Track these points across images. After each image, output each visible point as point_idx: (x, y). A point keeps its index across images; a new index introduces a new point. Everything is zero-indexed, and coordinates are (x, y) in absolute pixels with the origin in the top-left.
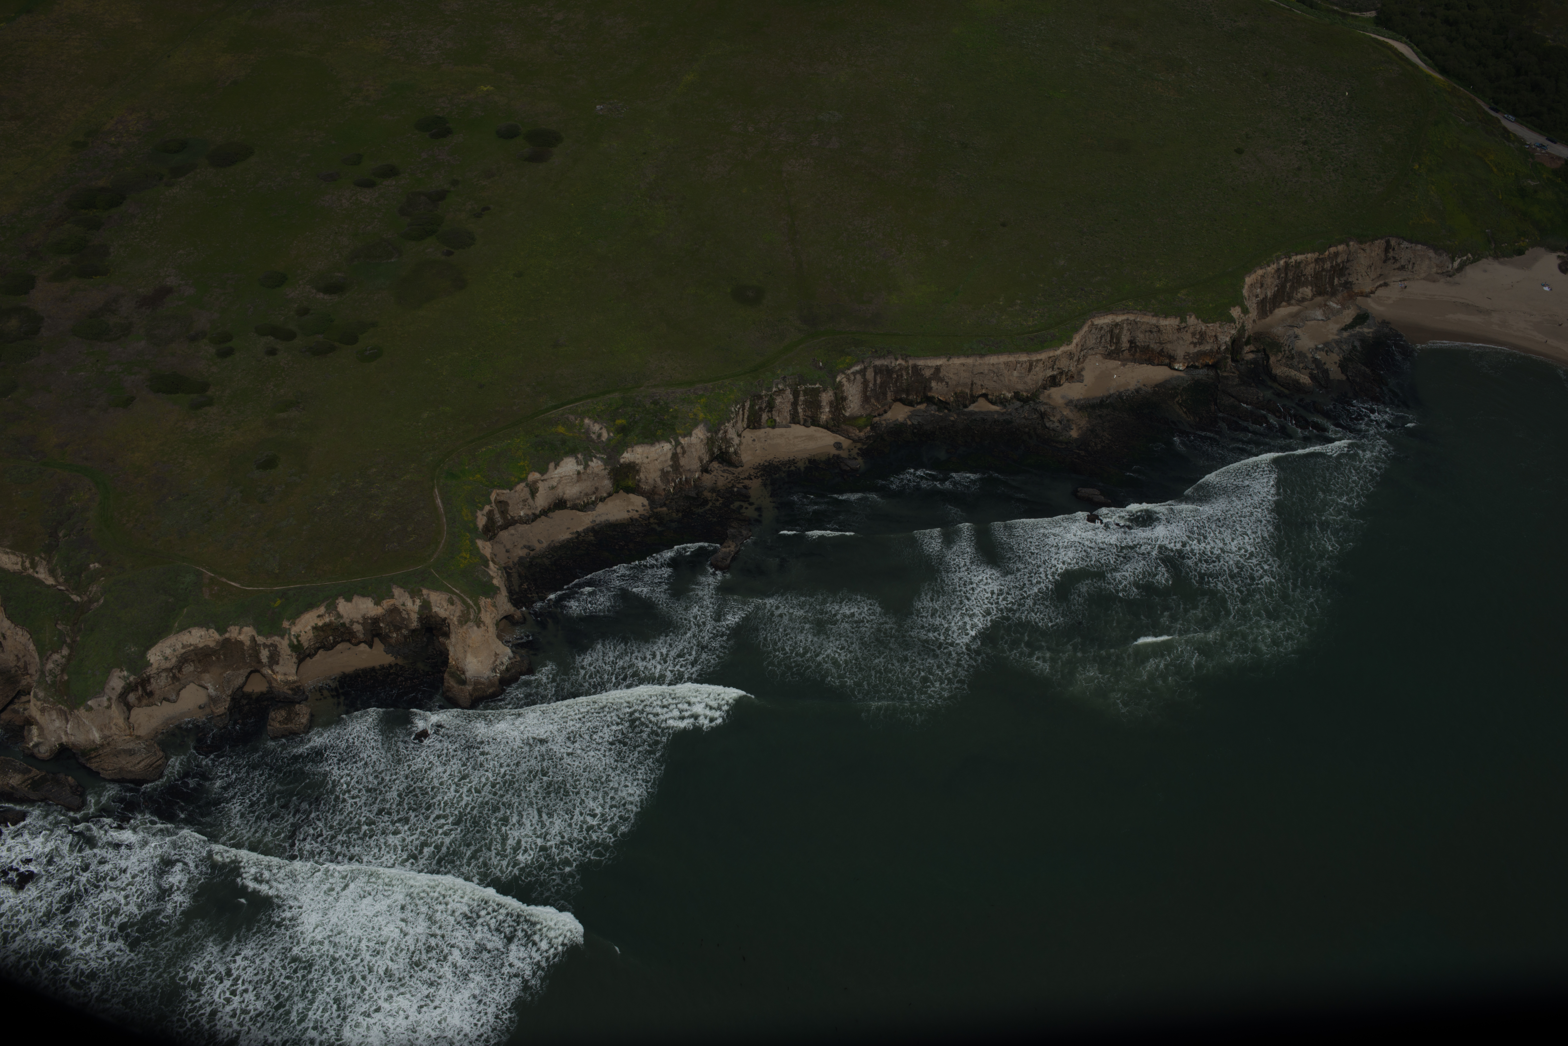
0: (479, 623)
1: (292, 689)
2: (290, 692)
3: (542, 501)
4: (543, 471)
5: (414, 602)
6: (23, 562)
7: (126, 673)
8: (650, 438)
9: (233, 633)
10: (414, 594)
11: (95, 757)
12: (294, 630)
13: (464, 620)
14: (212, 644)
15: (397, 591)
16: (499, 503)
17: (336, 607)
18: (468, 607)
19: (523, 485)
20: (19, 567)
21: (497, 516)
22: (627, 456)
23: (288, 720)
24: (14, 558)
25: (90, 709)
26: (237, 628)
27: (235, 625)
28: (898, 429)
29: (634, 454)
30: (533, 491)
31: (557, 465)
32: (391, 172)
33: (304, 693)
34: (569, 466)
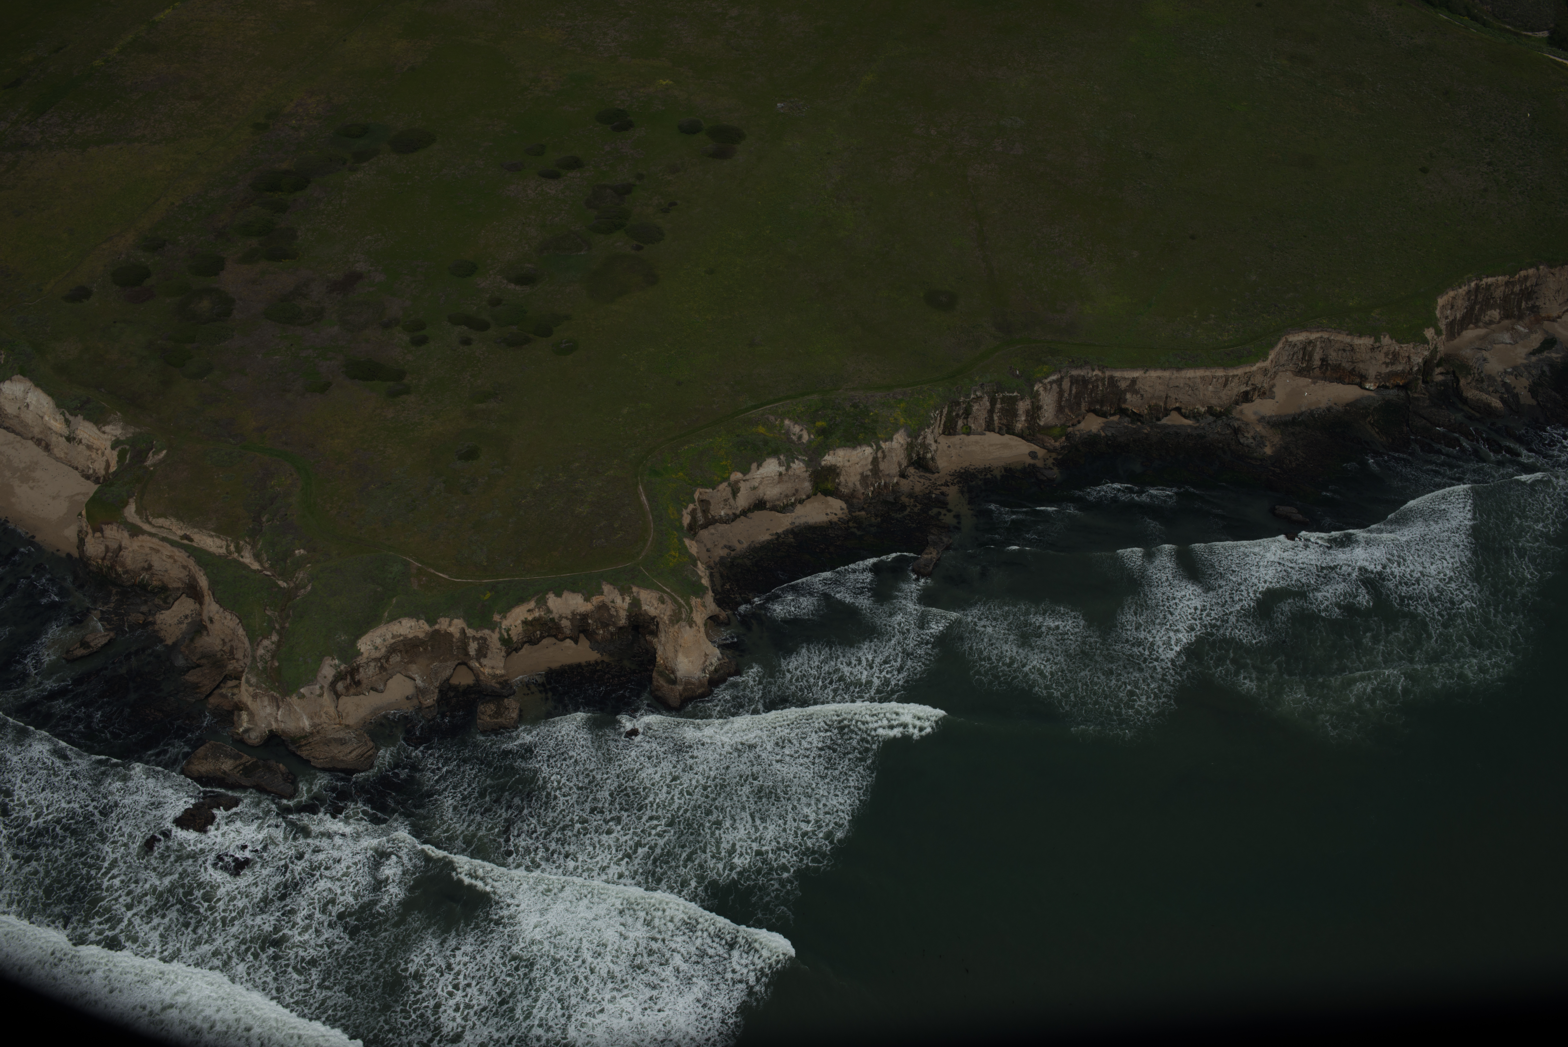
0: (691, 623)
1: (500, 683)
2: (498, 686)
3: (743, 500)
4: (746, 471)
5: (623, 599)
6: (228, 546)
7: (337, 662)
8: (852, 441)
9: (443, 624)
10: (624, 591)
11: (306, 745)
12: (505, 624)
13: (676, 619)
14: (421, 635)
15: (606, 588)
16: (702, 501)
17: (546, 602)
18: (680, 606)
19: (725, 484)
20: (223, 551)
21: (699, 514)
22: (829, 459)
23: (498, 714)
24: (218, 542)
25: (302, 697)
26: (448, 620)
27: (445, 616)
28: (1092, 440)
29: (835, 458)
30: (735, 492)
31: (759, 466)
32: (575, 164)
33: (511, 687)
34: (771, 467)
